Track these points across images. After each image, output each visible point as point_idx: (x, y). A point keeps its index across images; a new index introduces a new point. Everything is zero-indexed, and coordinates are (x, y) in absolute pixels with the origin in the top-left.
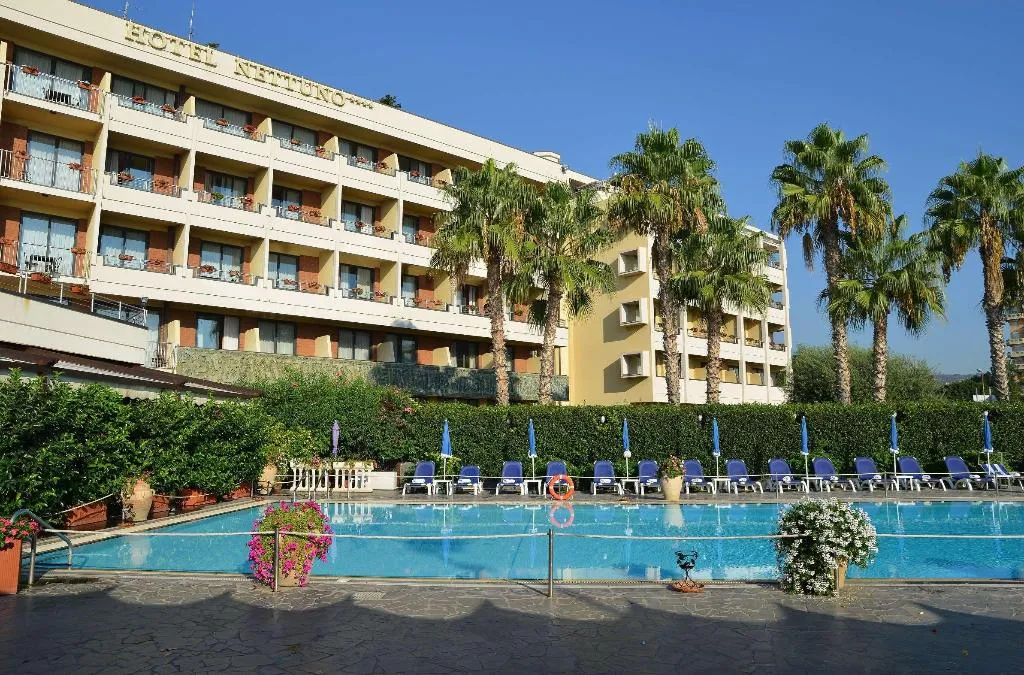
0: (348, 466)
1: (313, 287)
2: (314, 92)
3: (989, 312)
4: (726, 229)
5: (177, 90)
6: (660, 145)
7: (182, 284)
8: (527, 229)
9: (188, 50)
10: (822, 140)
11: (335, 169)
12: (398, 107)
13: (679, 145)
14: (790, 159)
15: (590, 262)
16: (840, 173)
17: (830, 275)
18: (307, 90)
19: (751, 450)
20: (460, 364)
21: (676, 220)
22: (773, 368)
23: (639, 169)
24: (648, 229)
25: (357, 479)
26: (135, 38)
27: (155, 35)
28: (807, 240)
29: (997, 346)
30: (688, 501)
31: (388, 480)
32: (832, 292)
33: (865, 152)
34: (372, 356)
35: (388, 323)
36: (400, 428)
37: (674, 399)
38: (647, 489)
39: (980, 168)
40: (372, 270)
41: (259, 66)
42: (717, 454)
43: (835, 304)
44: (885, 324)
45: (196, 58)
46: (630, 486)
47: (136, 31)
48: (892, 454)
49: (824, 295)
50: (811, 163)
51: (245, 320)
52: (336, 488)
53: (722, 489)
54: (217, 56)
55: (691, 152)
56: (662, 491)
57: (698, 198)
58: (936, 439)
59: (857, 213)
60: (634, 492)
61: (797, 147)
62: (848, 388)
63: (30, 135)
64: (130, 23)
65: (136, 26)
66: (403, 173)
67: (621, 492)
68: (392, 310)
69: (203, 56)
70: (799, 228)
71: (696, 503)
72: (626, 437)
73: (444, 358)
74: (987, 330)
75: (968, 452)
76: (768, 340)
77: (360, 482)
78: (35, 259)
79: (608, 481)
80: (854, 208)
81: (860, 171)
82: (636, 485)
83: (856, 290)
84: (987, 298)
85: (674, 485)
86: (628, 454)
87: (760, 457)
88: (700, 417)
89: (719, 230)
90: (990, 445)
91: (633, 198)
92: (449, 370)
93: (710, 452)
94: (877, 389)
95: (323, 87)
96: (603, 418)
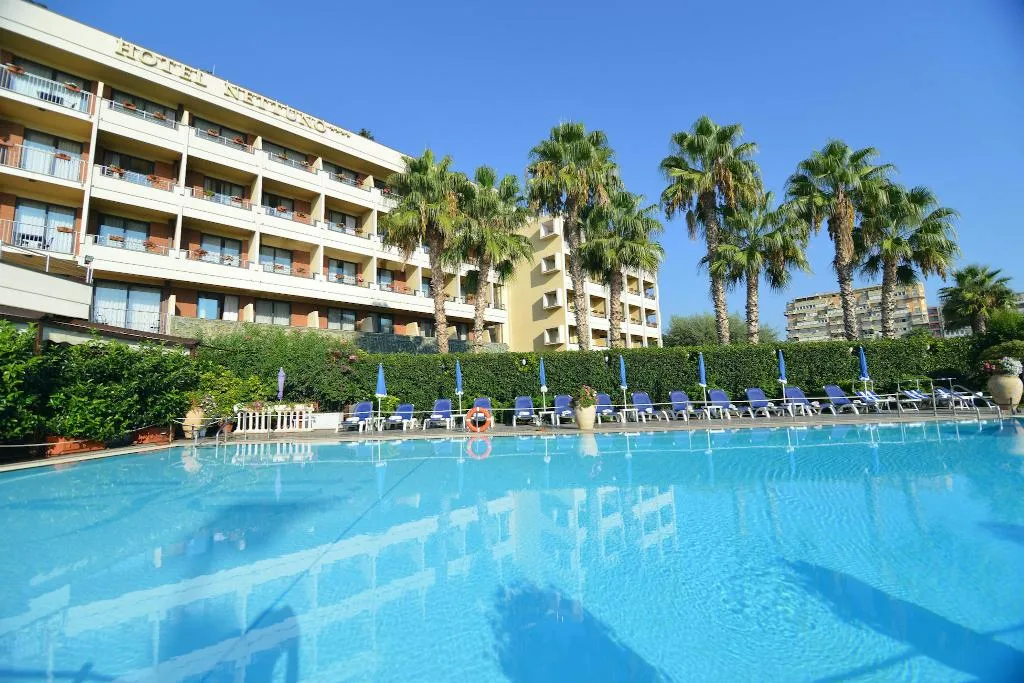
0: (290, 409)
1: (302, 272)
2: (299, 119)
3: (840, 272)
4: (624, 202)
5: (176, 108)
6: (571, 135)
7: (175, 263)
8: (460, 208)
9: (179, 70)
10: (703, 129)
11: (319, 181)
12: (372, 139)
13: (586, 132)
14: (675, 151)
15: (512, 235)
16: (721, 154)
17: (710, 243)
18: (292, 116)
19: (651, 383)
20: (427, 335)
21: (583, 194)
22: (649, 338)
23: (551, 155)
24: (561, 212)
25: (304, 420)
26: (125, 53)
27: (145, 54)
28: (689, 216)
29: (848, 298)
30: (600, 431)
31: (332, 420)
32: (712, 257)
33: (739, 138)
34: (357, 329)
35: (368, 302)
36: (344, 374)
37: (584, 346)
38: (563, 421)
39: (833, 151)
40: (356, 265)
41: (247, 91)
42: (624, 388)
43: (716, 265)
44: (757, 280)
45: (187, 77)
46: (547, 418)
47: (126, 47)
48: (781, 385)
49: (704, 261)
50: (695, 149)
51: (243, 297)
52: (278, 429)
53: (630, 419)
54: (207, 79)
55: (596, 141)
56: (576, 420)
57: (602, 178)
58: (811, 372)
59: (736, 186)
60: (551, 423)
61: (681, 138)
62: (728, 335)
63: (27, 134)
64: (121, 41)
65: (127, 43)
66: (376, 189)
67: (538, 423)
68: (371, 292)
69: (194, 77)
70: (682, 206)
71: (607, 431)
72: (542, 375)
73: (413, 330)
74: (839, 285)
75: (841, 381)
76: (645, 321)
77: (307, 423)
78: (27, 238)
79: (527, 413)
80: (732, 182)
81: (737, 152)
82: (553, 417)
83: (735, 252)
84: (837, 261)
85: (587, 415)
86: (544, 389)
87: (659, 391)
88: (607, 358)
89: (619, 205)
90: (866, 374)
91: (547, 181)
92: (419, 339)
93: (616, 387)
94: (752, 335)
95: (305, 115)
96: (524, 362)
